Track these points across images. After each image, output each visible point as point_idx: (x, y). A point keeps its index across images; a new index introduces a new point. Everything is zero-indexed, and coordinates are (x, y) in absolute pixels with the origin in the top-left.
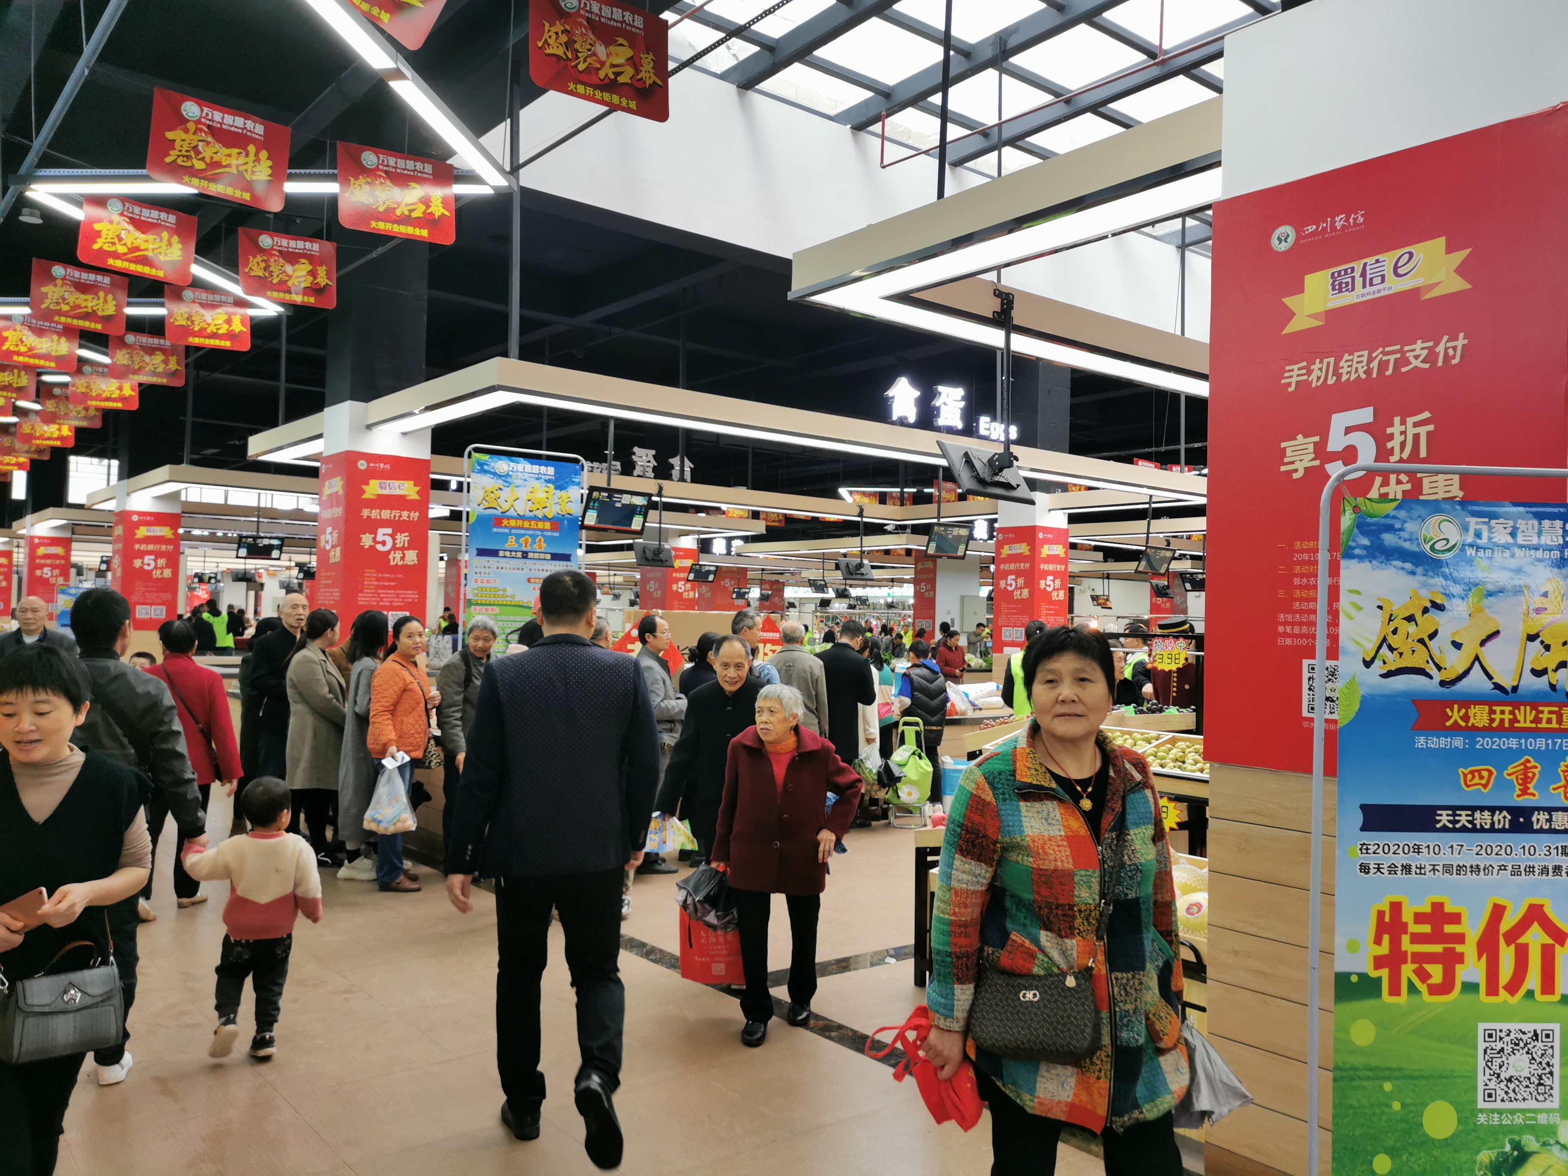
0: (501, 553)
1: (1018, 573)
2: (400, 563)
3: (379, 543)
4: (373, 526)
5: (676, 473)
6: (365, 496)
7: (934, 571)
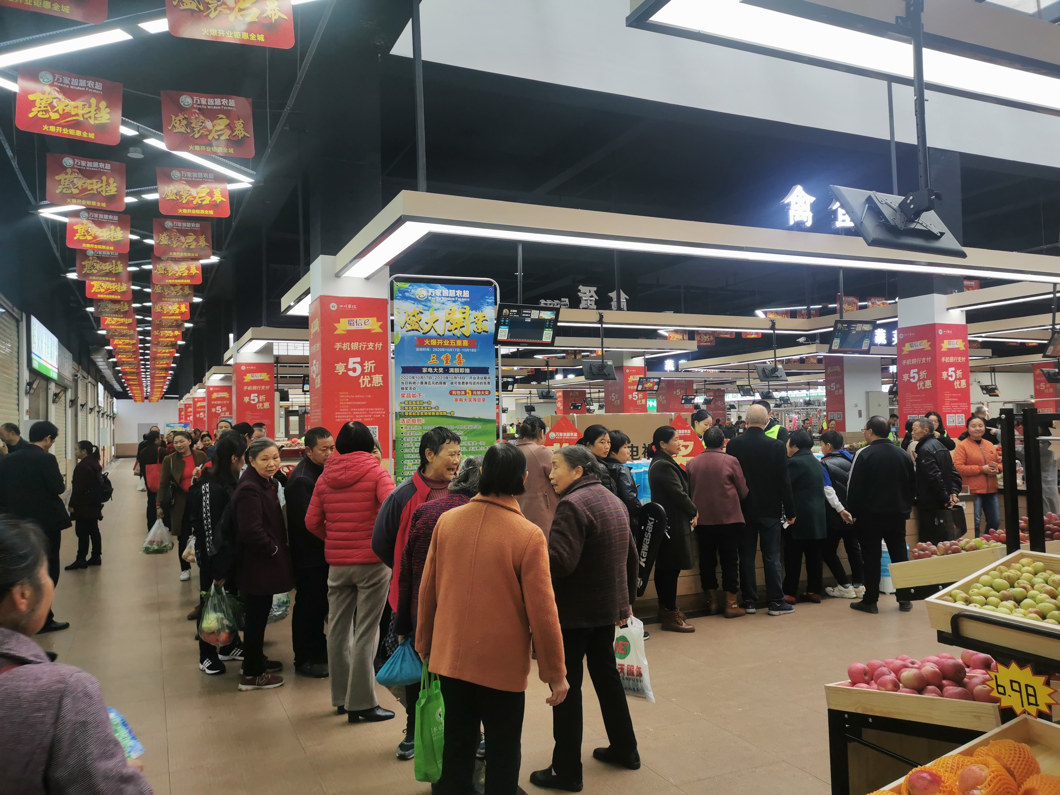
0: (425, 370)
1: (920, 367)
2: (369, 386)
3: (350, 370)
4: (344, 357)
5: (614, 304)
6: (337, 332)
7: (842, 374)
